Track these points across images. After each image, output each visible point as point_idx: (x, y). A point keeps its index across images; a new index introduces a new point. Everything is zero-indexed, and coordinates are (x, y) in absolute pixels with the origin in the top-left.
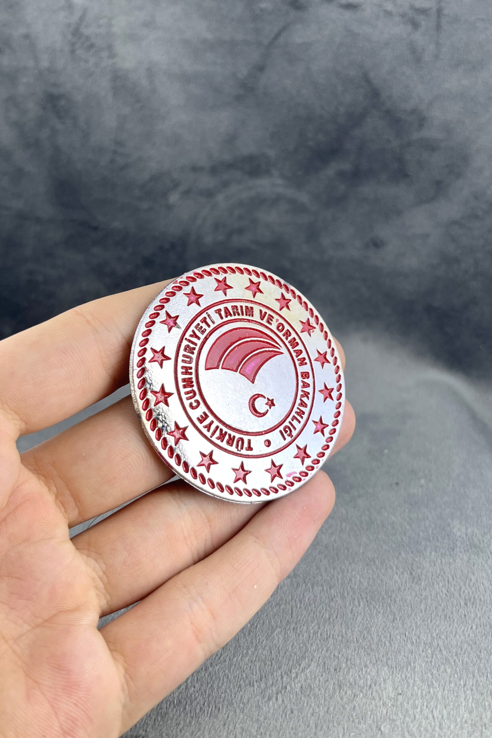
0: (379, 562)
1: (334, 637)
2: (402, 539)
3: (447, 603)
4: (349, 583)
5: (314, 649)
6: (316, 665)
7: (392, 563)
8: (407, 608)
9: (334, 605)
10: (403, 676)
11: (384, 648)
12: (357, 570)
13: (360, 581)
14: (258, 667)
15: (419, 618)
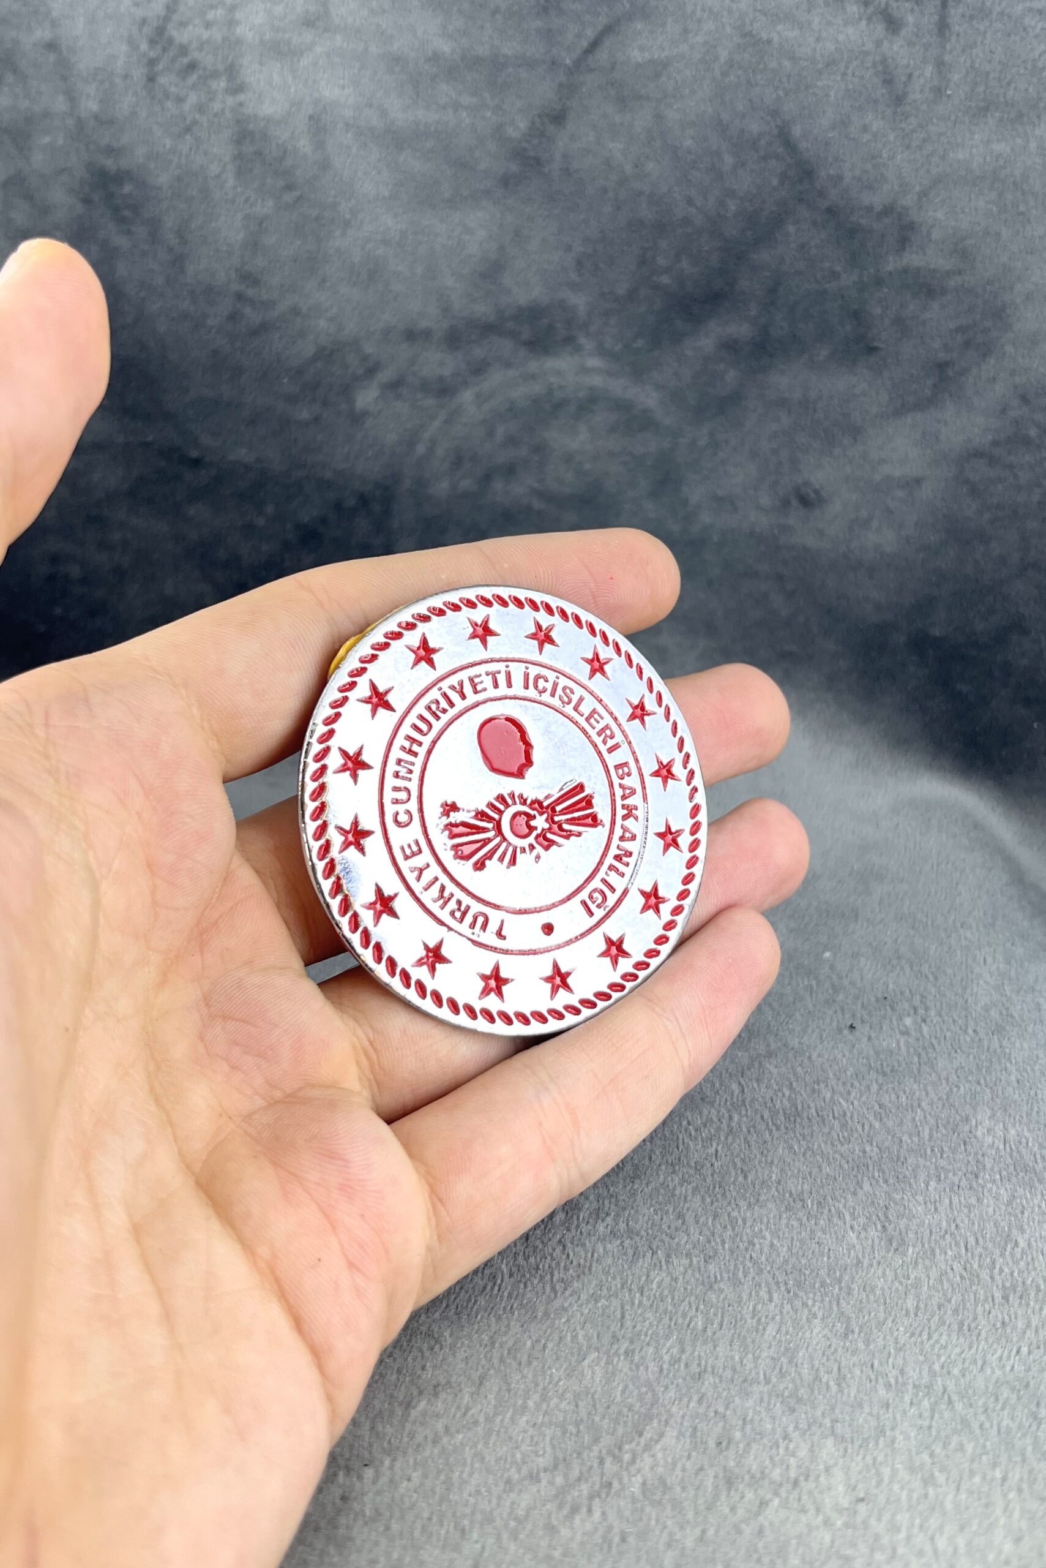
0: (812, 1205)
1: (716, 1371)
2: (864, 1152)
3: (962, 1295)
4: (747, 1249)
5: (671, 1398)
6: (675, 1434)
7: (841, 1206)
8: (875, 1305)
9: (714, 1300)
10: (869, 1459)
11: (824, 1396)
12: (765, 1220)
13: (772, 1245)
14: (548, 1439)
15: (902, 1329)
